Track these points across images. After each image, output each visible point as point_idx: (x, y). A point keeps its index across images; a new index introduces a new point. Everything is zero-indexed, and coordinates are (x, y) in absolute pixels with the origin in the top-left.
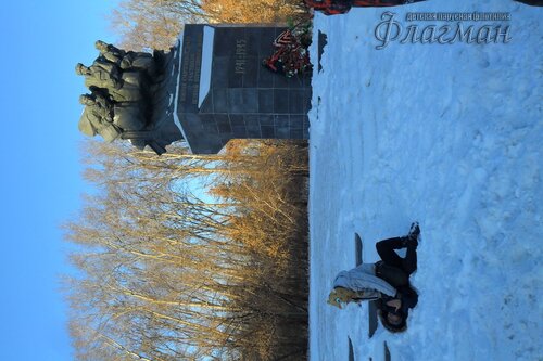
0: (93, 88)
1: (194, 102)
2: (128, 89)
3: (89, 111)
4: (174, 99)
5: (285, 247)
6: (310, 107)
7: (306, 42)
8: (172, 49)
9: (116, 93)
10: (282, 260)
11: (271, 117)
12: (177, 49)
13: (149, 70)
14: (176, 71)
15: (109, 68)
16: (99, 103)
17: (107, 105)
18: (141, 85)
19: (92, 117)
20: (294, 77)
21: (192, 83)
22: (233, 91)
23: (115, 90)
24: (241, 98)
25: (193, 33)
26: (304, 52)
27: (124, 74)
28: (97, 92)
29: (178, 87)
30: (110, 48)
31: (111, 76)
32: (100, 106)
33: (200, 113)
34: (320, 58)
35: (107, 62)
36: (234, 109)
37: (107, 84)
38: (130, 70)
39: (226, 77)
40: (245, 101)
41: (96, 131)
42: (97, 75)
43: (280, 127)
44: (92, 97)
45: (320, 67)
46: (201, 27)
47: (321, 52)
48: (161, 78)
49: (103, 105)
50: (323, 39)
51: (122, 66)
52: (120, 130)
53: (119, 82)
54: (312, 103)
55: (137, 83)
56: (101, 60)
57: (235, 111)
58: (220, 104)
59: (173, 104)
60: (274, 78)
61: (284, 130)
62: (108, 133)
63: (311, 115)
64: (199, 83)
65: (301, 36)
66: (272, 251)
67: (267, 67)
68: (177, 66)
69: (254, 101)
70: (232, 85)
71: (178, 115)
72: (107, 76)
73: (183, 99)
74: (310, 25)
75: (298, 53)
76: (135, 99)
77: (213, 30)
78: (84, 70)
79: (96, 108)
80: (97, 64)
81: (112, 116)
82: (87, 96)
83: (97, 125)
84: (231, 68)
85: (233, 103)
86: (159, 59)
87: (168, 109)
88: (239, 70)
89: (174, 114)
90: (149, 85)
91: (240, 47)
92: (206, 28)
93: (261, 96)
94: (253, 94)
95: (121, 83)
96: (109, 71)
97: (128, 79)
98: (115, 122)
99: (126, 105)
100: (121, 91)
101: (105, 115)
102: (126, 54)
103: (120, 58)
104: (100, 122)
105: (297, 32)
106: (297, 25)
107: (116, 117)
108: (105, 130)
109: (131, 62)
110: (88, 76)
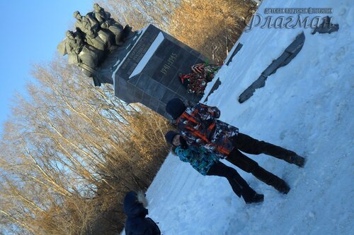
0: (78, 29)
1: (129, 73)
2: (98, 41)
3: (68, 41)
4: (119, 64)
7: (209, 79)
8: (136, 32)
10: (146, 159)
12: (138, 35)
14: (130, 48)
15: (93, 23)
16: (76, 40)
17: (80, 44)
18: (107, 43)
19: (68, 46)
20: (191, 94)
21: (134, 61)
22: (153, 81)
23: (90, 38)
24: (155, 88)
25: (152, 32)
26: (204, 84)
27: (101, 31)
28: (79, 34)
29: (125, 59)
30: (102, 11)
31: (92, 29)
32: (76, 42)
33: (128, 81)
34: (209, 94)
35: (95, 19)
36: (148, 90)
37: (88, 32)
38: (106, 31)
39: (154, 71)
40: (156, 90)
41: (66, 53)
42: (84, 24)
44: (74, 35)
45: (207, 100)
46: (159, 31)
47: (212, 92)
49: (78, 42)
50: (218, 83)
51: (102, 26)
52: (80, 61)
55: (105, 41)
56: (91, 15)
57: (148, 92)
58: (142, 84)
59: (116, 66)
60: (180, 87)
62: (72, 59)
64: (137, 63)
65: (208, 73)
66: (143, 151)
67: (180, 79)
68: (132, 46)
69: (162, 93)
70: (154, 78)
71: (116, 73)
72: (90, 28)
73: (123, 68)
74: (217, 70)
75: (200, 83)
77: (163, 38)
78: (79, 17)
79: (73, 42)
80: (88, 17)
81: (80, 51)
82: (72, 33)
83: (68, 51)
84: (160, 67)
85: (149, 87)
86: (126, 32)
87: (113, 68)
88: (164, 71)
89: (114, 73)
90: (112, 44)
91: (173, 57)
92: (161, 34)
93: (167, 93)
94: (163, 89)
95: (95, 35)
96: (93, 25)
97: (101, 35)
98: (80, 55)
99: (92, 49)
100: (93, 40)
101: (76, 48)
102: (109, 19)
103: (104, 20)
104: (71, 50)
105: (208, 69)
106: (211, 65)
107: (82, 53)
108: (72, 56)
109: (109, 26)
110: (79, 22)
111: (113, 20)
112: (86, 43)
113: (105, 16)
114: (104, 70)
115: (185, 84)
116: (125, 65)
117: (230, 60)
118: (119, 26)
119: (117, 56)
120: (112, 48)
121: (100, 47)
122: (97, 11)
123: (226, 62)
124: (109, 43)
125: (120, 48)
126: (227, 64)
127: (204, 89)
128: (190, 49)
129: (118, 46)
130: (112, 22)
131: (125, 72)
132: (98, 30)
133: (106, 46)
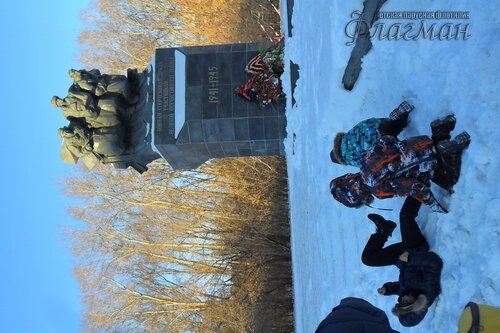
0: (71, 118)
1: (171, 132)
2: (105, 116)
3: (68, 142)
4: (151, 129)
5: (267, 195)
6: (285, 134)
7: (279, 71)
8: (145, 72)
9: (93, 122)
10: (265, 207)
11: (248, 143)
12: (150, 74)
13: (124, 94)
14: (151, 99)
15: (84, 98)
16: (77, 135)
17: (86, 135)
18: (118, 111)
19: (72, 148)
20: (268, 106)
21: (167, 113)
22: (209, 121)
23: (93, 119)
24: (217, 129)
25: (165, 57)
26: (276, 82)
27: (100, 102)
28: (77, 123)
29: (153, 116)
30: (84, 74)
31: (87, 107)
32: (79, 137)
33: (177, 142)
34: (293, 92)
36: (211, 137)
37: (85, 114)
38: (106, 96)
39: (200, 108)
40: (221, 130)
41: (76, 159)
42: (73, 106)
43: (257, 149)
44: (69, 130)
45: (294, 101)
46: (172, 51)
47: (293, 86)
48: (136, 99)
49: (82, 135)
50: (294, 68)
51: (97, 93)
52: (101, 156)
55: (113, 110)
56: (75, 89)
57: (212, 140)
58: (196, 135)
59: (150, 134)
60: (248, 105)
62: (90, 161)
64: (173, 112)
65: (272, 63)
66: (255, 200)
67: (241, 96)
68: (151, 94)
69: (230, 130)
70: (207, 116)
72: (83, 108)
73: (160, 130)
74: (281, 52)
75: (271, 83)
77: (184, 56)
78: (60, 102)
79: (75, 140)
80: (72, 95)
81: (92, 145)
83: (78, 154)
84: (205, 98)
85: (209, 132)
86: (133, 79)
87: (146, 138)
88: (213, 99)
89: (153, 143)
90: (125, 108)
91: (212, 74)
92: (177, 53)
93: (236, 125)
94: (228, 124)
95: (97, 111)
96: (85, 101)
97: (104, 106)
98: (95, 149)
99: (105, 131)
100: (99, 119)
101: (85, 144)
102: (101, 77)
103: (94, 85)
104: (80, 151)
105: (269, 59)
106: (269, 51)
107: (96, 145)
108: (87, 158)
109: (106, 87)
110: (64, 108)
111: (105, 76)
112: (93, 129)
113: (92, 77)
114: (138, 148)
115: (253, 97)
116: (159, 125)
117: (290, 27)
118: (120, 78)
119: (141, 119)
121: (113, 122)
122: (78, 79)
123: (287, 33)
124: (121, 109)
125: (138, 107)
126: (290, 35)
127: (281, 88)
128: (227, 47)
129: (136, 104)
130: (107, 79)
131: (165, 134)
132: (96, 103)
133: (119, 115)
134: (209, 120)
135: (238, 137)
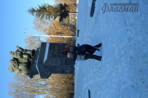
0: (14, 58)
1: (42, 62)
2: (24, 59)
3: (12, 64)
6: (75, 64)
8: (37, 49)
9: (20, 60)
11: (64, 67)
12: (39, 48)
14: (38, 54)
15: (19, 53)
16: (15, 62)
17: (17, 63)
18: (28, 58)
21: (42, 57)
23: (20, 59)
25: (44, 44)
28: (15, 59)
29: (38, 58)
31: (20, 55)
32: (15, 63)
33: (44, 65)
37: (18, 57)
39: (52, 55)
40: (57, 62)
42: (16, 54)
43: (66, 70)
44: (13, 60)
46: (46, 43)
50: (79, 45)
51: (23, 53)
52: (20, 70)
53: (22, 57)
54: (75, 63)
56: (18, 51)
57: (54, 65)
58: (50, 63)
59: (36, 62)
60: (65, 56)
61: (68, 71)
63: (75, 66)
64: (44, 57)
65: (73, 45)
67: (63, 53)
68: (38, 53)
69: (59, 62)
70: (54, 57)
71: (38, 66)
73: (39, 61)
74: (75, 42)
76: (26, 62)
77: (49, 43)
78: (12, 53)
79: (14, 63)
81: (18, 66)
82: (12, 60)
83: (14, 69)
84: (54, 53)
87: (35, 64)
88: (56, 53)
89: (37, 65)
91: (56, 48)
94: (59, 60)
98: (19, 68)
99: (23, 63)
104: (15, 67)
106: (72, 43)
107: (20, 66)
109: (26, 52)
110: (13, 55)
117: (78, 36)
120: (31, 60)
121: (26, 61)
124: (29, 58)
133: (28, 60)
134: (54, 59)
135: (61, 64)
